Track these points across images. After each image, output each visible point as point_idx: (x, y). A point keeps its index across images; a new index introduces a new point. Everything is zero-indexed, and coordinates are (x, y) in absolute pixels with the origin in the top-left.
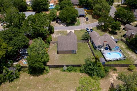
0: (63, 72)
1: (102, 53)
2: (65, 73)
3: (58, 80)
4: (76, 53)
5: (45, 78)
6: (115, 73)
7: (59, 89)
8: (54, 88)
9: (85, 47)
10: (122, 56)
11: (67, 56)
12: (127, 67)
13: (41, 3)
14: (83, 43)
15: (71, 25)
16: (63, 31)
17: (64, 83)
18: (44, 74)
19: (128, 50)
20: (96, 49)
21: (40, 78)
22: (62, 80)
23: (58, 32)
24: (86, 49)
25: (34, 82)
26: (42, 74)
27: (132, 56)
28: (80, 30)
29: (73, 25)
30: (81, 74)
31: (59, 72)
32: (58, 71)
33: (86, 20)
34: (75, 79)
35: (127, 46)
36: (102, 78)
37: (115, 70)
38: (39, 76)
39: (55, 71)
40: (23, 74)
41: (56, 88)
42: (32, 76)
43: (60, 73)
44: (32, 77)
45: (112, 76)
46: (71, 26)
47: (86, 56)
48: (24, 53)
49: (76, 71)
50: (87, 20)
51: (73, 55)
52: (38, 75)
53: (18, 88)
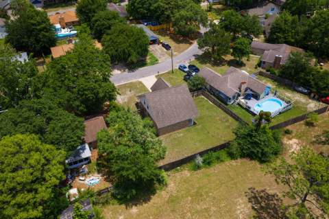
0: (196, 172)
1: (246, 109)
2: (203, 173)
3: (197, 192)
4: (195, 124)
5: (166, 200)
6: (291, 139)
7: (213, 209)
8: (201, 211)
9: (203, 105)
10: (284, 104)
11: (181, 135)
12: (302, 122)
13: (38, 27)
16: (131, 83)
17: (215, 193)
18: (158, 191)
19: (284, 91)
20: (228, 103)
21: (154, 204)
22: (207, 190)
24: (207, 109)
26: (154, 194)
27: (296, 98)
28: (168, 73)
30: (234, 163)
31: (189, 175)
32: (186, 172)
33: (165, 50)
34: (230, 177)
35: (276, 83)
36: (278, 155)
37: (287, 132)
38: (149, 200)
39: (178, 175)
40: (105, 210)
41: (207, 210)
42: (134, 207)
43: (191, 175)
44: (134, 210)
45: (291, 146)
46: (140, 69)
47: (219, 122)
48: (78, 159)
49: (222, 161)
50: (167, 47)
51: (191, 129)
52: (147, 200)
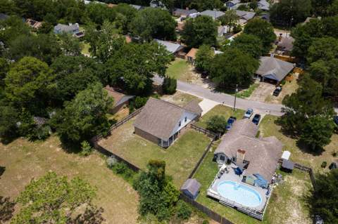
0: (106, 168)
2: (107, 172)
4: (166, 148)
9: (198, 145)
14: (206, 136)
15: (226, 92)
16: (195, 97)
23: (184, 95)
25: (53, 158)
29: (228, 93)
31: (102, 165)
32: (103, 162)
33: (272, 94)
34: (110, 191)
39: (98, 159)
42: (61, 148)
44: (58, 149)
46: (223, 94)
47: (181, 163)
51: (158, 148)
53: (29, 153)
